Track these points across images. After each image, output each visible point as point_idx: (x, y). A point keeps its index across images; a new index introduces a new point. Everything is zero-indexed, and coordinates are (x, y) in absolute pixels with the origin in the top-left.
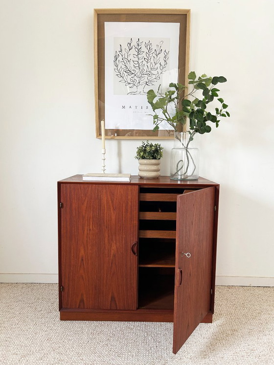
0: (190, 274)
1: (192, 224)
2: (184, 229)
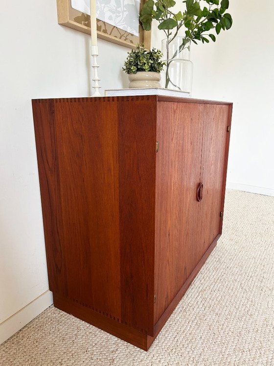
1: (212, 140)
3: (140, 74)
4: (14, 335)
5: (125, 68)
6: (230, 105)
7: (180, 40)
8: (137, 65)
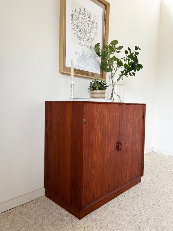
0: (127, 148)
1: (128, 121)
2: (123, 123)
3: (95, 91)
4: (25, 204)
5: (89, 88)
6: (144, 105)
7: (118, 75)
8: (93, 88)
